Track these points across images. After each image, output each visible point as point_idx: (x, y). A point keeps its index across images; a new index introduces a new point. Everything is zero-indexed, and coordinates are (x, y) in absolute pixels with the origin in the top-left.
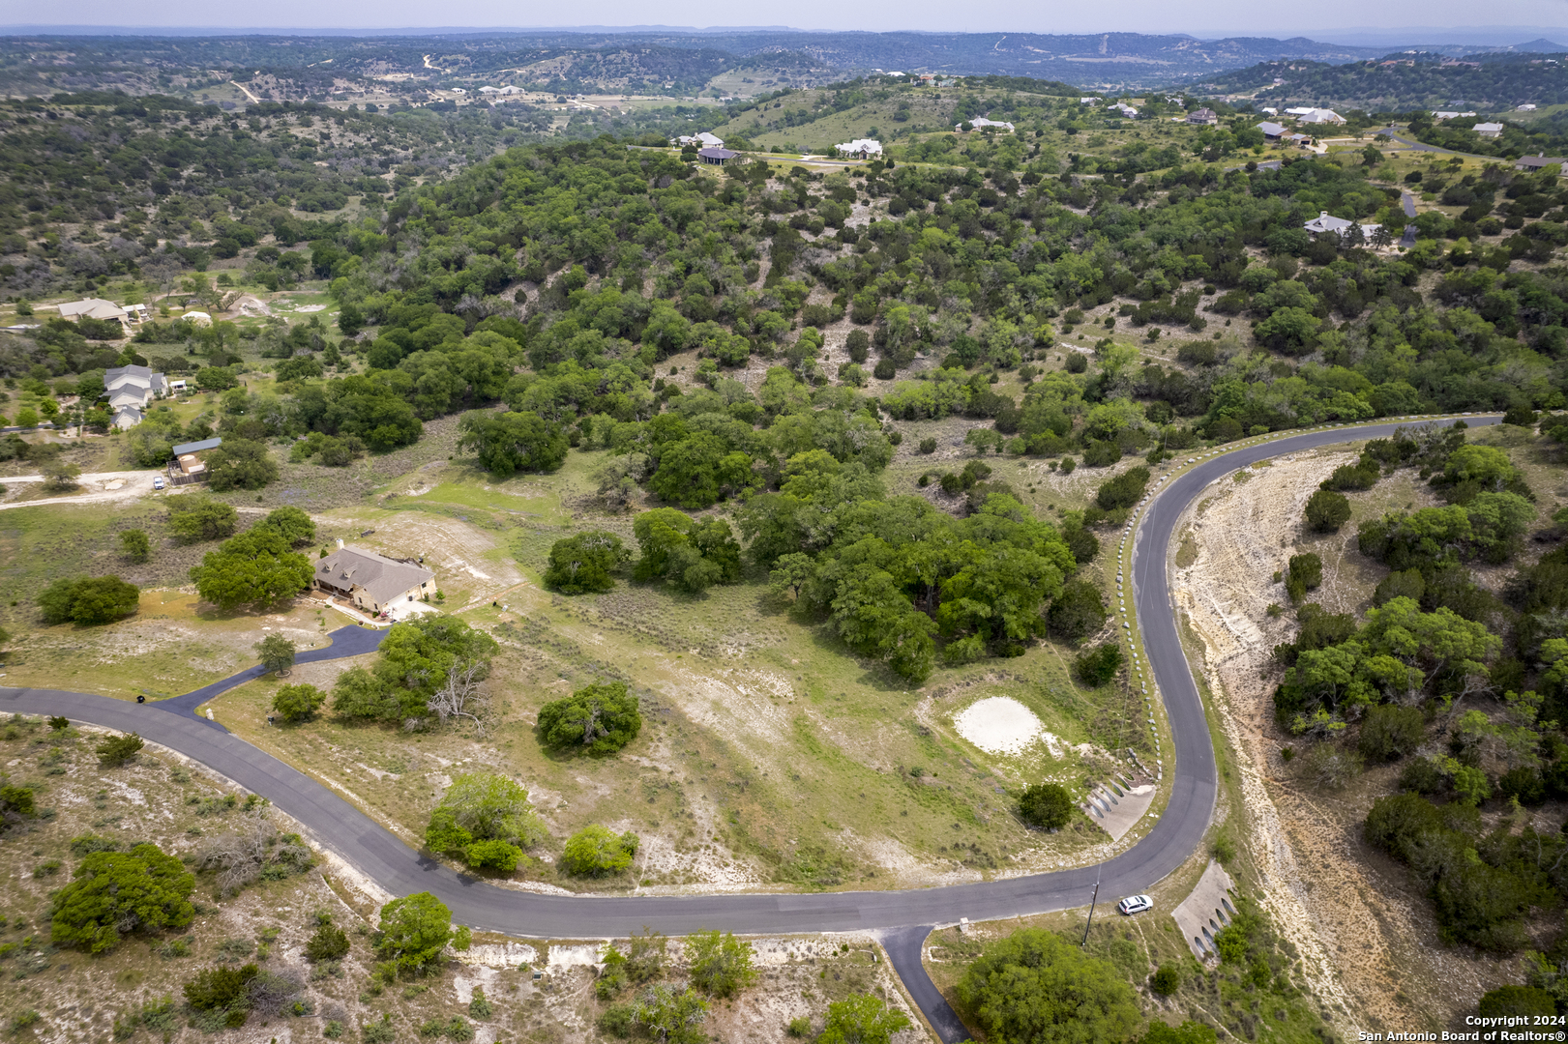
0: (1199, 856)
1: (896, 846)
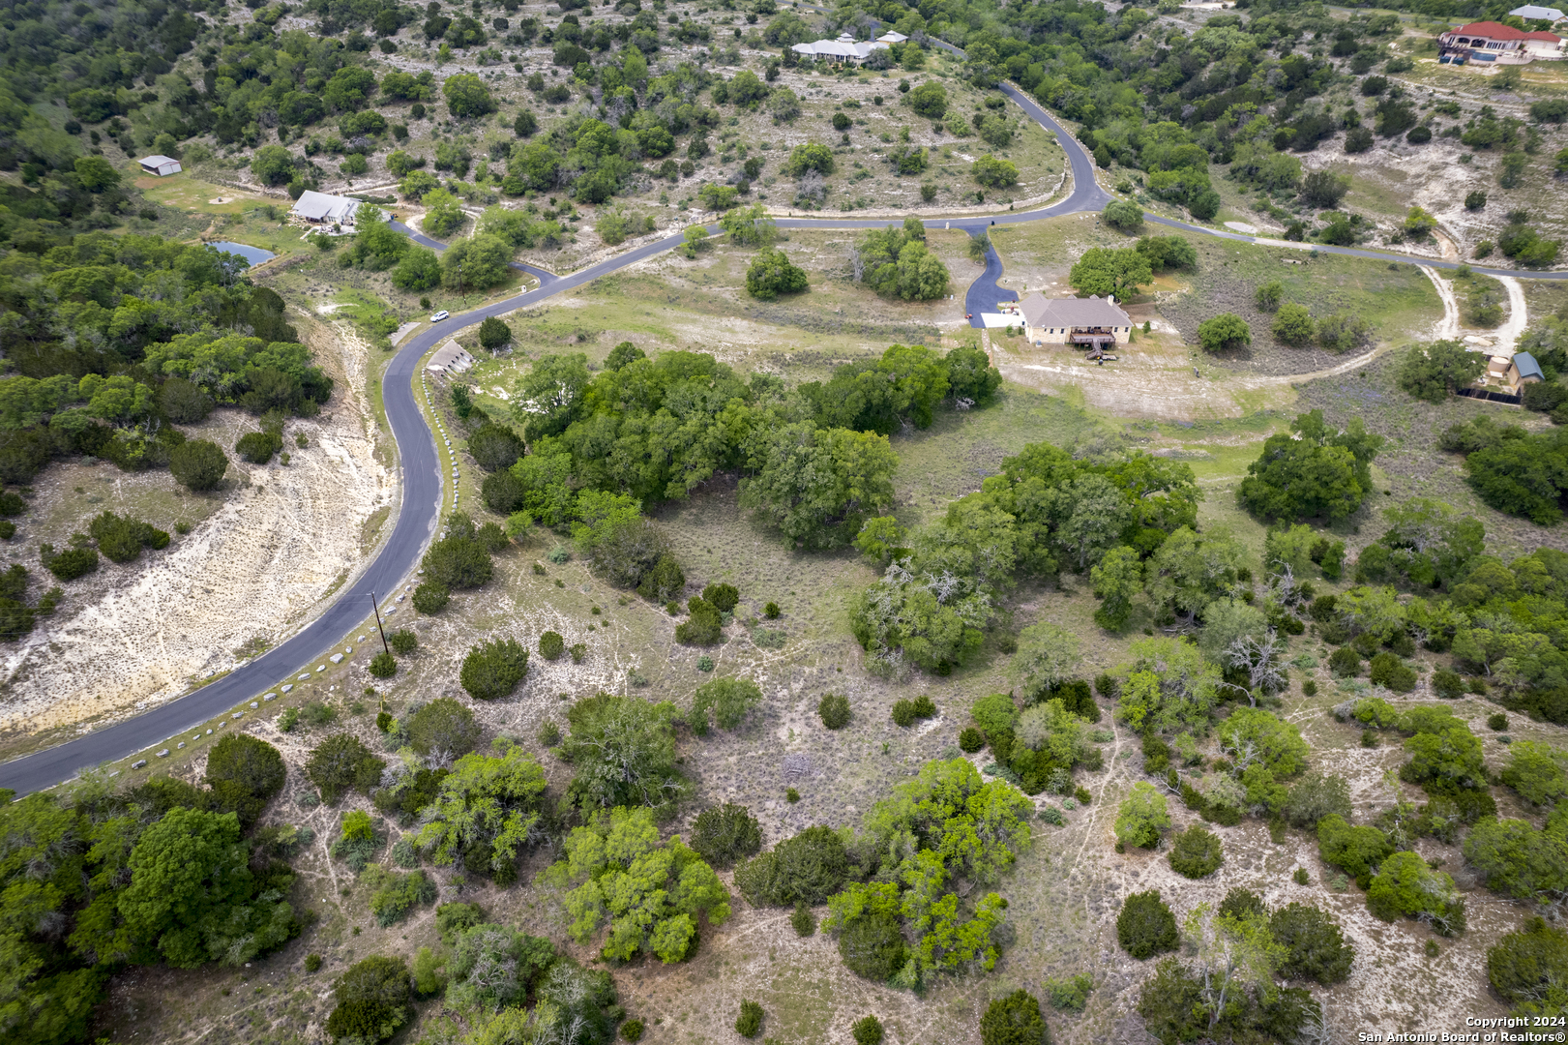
0: (402, 345)
1: (573, 306)
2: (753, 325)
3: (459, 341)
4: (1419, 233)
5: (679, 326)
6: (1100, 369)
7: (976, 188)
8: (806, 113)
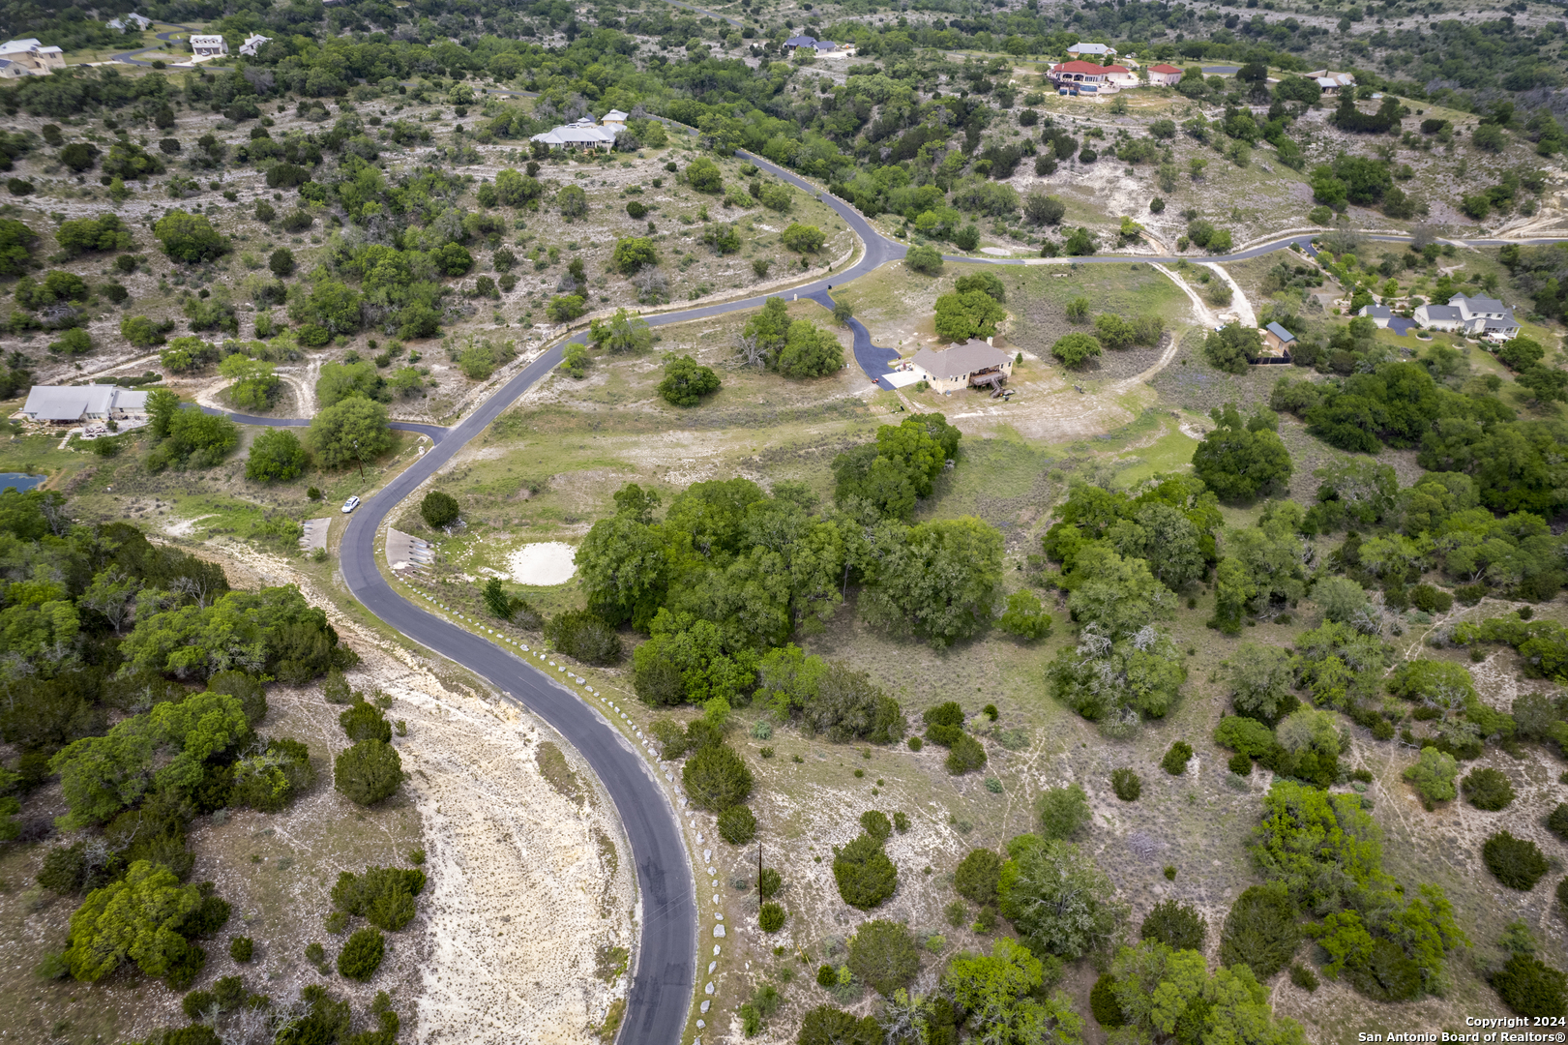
0: (335, 550)
1: (493, 457)
2: (696, 434)
3: (399, 527)
4: (1131, 237)
5: (625, 453)
6: (1009, 405)
7: (797, 257)
8: (593, 205)
